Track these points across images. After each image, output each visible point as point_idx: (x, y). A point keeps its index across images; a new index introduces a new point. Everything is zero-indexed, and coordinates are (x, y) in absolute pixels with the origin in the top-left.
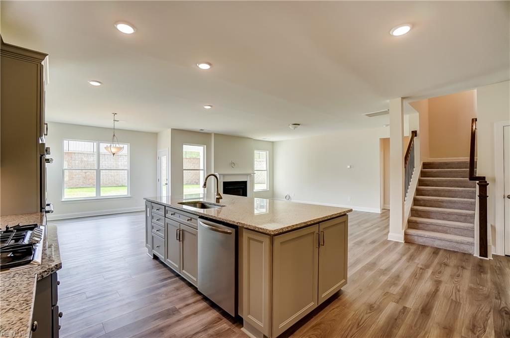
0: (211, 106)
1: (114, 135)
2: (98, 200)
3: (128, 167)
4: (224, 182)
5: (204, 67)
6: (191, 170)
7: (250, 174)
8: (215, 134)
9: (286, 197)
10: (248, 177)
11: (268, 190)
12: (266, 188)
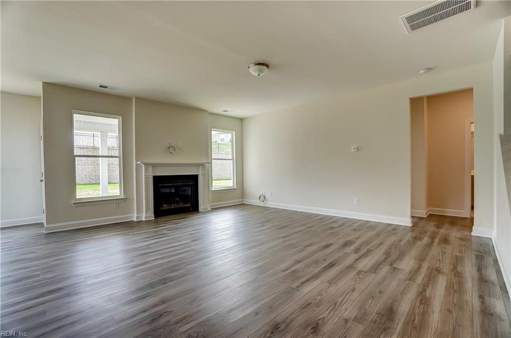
4: (154, 177)
7: (202, 165)
8: (136, 98)
9: (260, 198)
11: (235, 187)
12: (232, 185)
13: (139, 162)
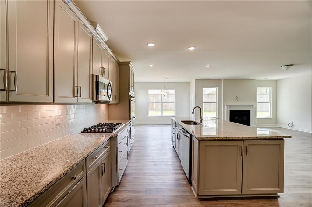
0: (210, 65)
1: (165, 86)
2: (162, 117)
3: (174, 101)
4: (230, 111)
5: (192, 49)
6: (208, 102)
7: (252, 106)
8: (223, 79)
9: (289, 124)
10: (251, 107)
11: (271, 117)
12: (269, 116)
13: (225, 105)
